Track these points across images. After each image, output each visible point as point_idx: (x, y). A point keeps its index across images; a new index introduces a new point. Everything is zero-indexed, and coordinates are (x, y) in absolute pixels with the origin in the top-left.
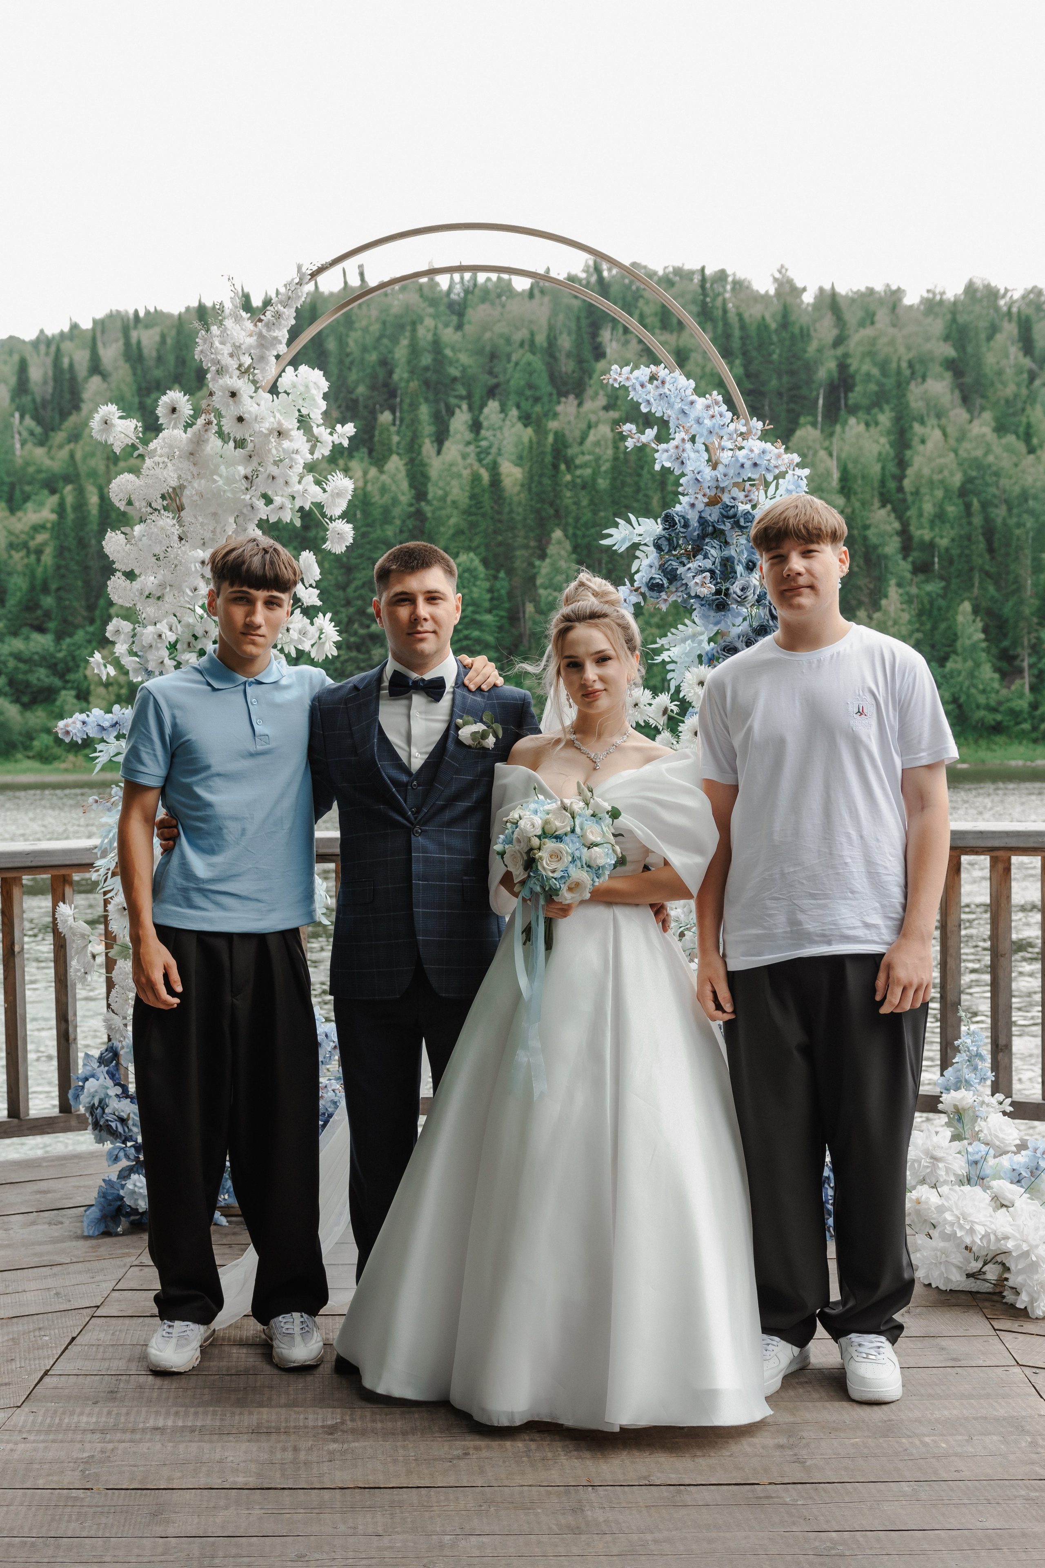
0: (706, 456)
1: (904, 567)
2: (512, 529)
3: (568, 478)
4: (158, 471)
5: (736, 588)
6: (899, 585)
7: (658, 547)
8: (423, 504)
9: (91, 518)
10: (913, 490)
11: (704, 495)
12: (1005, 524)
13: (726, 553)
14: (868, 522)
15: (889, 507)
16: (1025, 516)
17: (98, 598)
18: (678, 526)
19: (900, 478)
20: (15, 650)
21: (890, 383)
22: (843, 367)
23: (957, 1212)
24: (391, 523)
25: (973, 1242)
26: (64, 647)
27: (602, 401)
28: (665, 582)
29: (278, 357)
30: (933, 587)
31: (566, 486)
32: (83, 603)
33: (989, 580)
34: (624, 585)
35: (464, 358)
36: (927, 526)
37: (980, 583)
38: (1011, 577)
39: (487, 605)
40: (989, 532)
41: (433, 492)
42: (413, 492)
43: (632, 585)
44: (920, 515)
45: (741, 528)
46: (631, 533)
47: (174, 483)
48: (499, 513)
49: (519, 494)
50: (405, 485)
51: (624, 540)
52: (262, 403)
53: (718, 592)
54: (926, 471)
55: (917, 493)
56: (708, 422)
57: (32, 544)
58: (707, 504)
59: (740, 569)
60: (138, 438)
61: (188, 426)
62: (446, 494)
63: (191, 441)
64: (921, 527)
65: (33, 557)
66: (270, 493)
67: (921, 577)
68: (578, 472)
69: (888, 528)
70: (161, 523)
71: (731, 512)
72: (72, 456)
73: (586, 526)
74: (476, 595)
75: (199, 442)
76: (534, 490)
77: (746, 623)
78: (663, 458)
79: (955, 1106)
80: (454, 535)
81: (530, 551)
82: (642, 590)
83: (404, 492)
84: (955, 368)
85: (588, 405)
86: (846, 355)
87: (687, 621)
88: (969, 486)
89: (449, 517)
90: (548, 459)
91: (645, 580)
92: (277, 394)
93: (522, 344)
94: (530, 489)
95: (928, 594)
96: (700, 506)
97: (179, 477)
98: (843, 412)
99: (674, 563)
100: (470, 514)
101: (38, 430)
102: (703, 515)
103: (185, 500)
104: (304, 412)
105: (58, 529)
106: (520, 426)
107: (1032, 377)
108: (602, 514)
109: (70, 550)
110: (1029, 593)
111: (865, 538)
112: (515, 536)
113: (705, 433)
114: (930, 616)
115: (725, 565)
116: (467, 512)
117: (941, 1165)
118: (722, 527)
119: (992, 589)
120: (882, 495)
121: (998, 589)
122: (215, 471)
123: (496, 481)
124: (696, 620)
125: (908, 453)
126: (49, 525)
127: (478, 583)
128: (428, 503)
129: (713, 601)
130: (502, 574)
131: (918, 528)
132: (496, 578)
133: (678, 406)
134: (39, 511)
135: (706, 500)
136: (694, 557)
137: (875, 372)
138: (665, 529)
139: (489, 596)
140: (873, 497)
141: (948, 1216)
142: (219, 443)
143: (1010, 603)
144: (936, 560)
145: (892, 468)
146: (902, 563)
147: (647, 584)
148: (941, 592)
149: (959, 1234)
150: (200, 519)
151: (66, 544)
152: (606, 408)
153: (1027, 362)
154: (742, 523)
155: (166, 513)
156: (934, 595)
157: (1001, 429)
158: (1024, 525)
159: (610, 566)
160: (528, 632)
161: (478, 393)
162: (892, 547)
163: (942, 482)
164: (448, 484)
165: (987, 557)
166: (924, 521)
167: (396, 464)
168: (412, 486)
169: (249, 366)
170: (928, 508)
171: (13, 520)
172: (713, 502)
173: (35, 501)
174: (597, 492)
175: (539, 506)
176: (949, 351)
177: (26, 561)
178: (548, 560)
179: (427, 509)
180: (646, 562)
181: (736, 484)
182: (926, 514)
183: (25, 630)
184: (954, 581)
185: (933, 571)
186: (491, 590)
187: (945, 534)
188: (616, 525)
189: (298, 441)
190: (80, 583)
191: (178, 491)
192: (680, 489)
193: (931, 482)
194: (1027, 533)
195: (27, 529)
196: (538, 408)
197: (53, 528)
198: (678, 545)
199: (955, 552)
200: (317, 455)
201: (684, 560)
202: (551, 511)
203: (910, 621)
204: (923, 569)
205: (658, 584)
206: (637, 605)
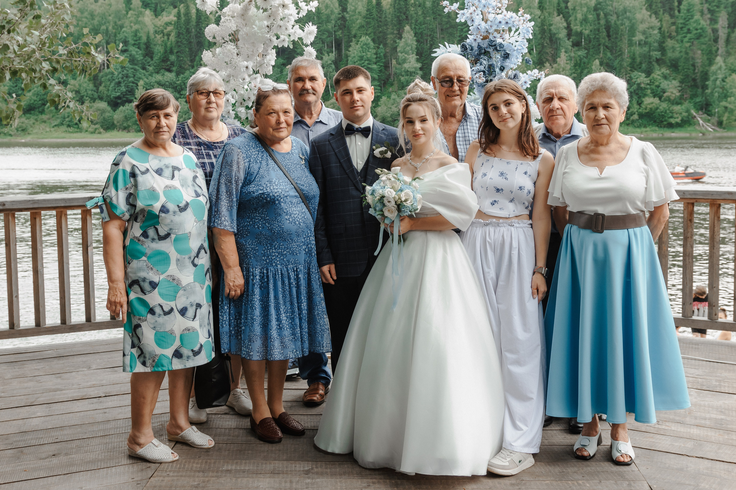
1: (568, 43)
2: (386, 25)
6: (566, 52)
8: (345, 13)
9: (192, 19)
10: (573, 8)
12: (615, 24)
14: (551, 23)
15: (561, 16)
16: (625, 20)
17: (195, 56)
19: (566, 2)
20: (158, 80)
24: (330, 22)
26: (180, 79)
30: (582, 53)
31: (411, 5)
32: (189, 58)
33: (607, 50)
36: (579, 24)
37: (603, 51)
38: (618, 49)
39: (374, 60)
40: (608, 28)
41: (350, 8)
42: (341, 8)
44: (576, 19)
48: (380, 18)
49: (389, 9)
50: (337, 5)
55: (574, 9)
57: (165, 31)
62: (356, 9)
64: (576, 25)
65: (166, 37)
67: (576, 48)
69: (561, 26)
73: (420, 24)
74: (369, 56)
76: (396, 7)
80: (359, 28)
81: (394, 36)
83: (336, 8)
88: (599, 6)
89: (357, 20)
94: (394, 6)
95: (579, 56)
100: (367, 18)
105: (177, 24)
108: (428, 18)
109: (183, 34)
110: (626, 56)
111: (550, 30)
112: (388, 29)
114: (580, 66)
116: (365, 17)
119: (609, 54)
120: (558, 10)
121: (611, 55)
126: (173, 23)
127: (370, 50)
128: (347, 12)
130: (381, 46)
131: (574, 26)
132: (378, 48)
134: (169, 16)
139: (375, 56)
140: (554, 10)
143: (618, 61)
144: (583, 40)
146: (567, 41)
148: (585, 55)
151: (181, 31)
156: (582, 57)
158: (625, 24)
159: (432, 43)
160: (393, 73)
162: (562, 34)
163: (586, 4)
164: (357, 4)
165: (607, 39)
166: (578, 22)
168: (340, 5)
170: (579, 16)
171: (157, 20)
173: (166, 11)
174: (425, 8)
175: (399, 14)
177: (162, 39)
178: (403, 40)
179: (347, 16)
182: (578, 19)
183: (162, 71)
184: (591, 50)
185: (581, 45)
186: (376, 54)
187: (587, 28)
190: (187, 50)
193: (581, 4)
194: (626, 28)
195: (163, 24)
197: (175, 24)
199: (592, 37)
202: (405, 17)
203: (570, 69)
204: (577, 44)
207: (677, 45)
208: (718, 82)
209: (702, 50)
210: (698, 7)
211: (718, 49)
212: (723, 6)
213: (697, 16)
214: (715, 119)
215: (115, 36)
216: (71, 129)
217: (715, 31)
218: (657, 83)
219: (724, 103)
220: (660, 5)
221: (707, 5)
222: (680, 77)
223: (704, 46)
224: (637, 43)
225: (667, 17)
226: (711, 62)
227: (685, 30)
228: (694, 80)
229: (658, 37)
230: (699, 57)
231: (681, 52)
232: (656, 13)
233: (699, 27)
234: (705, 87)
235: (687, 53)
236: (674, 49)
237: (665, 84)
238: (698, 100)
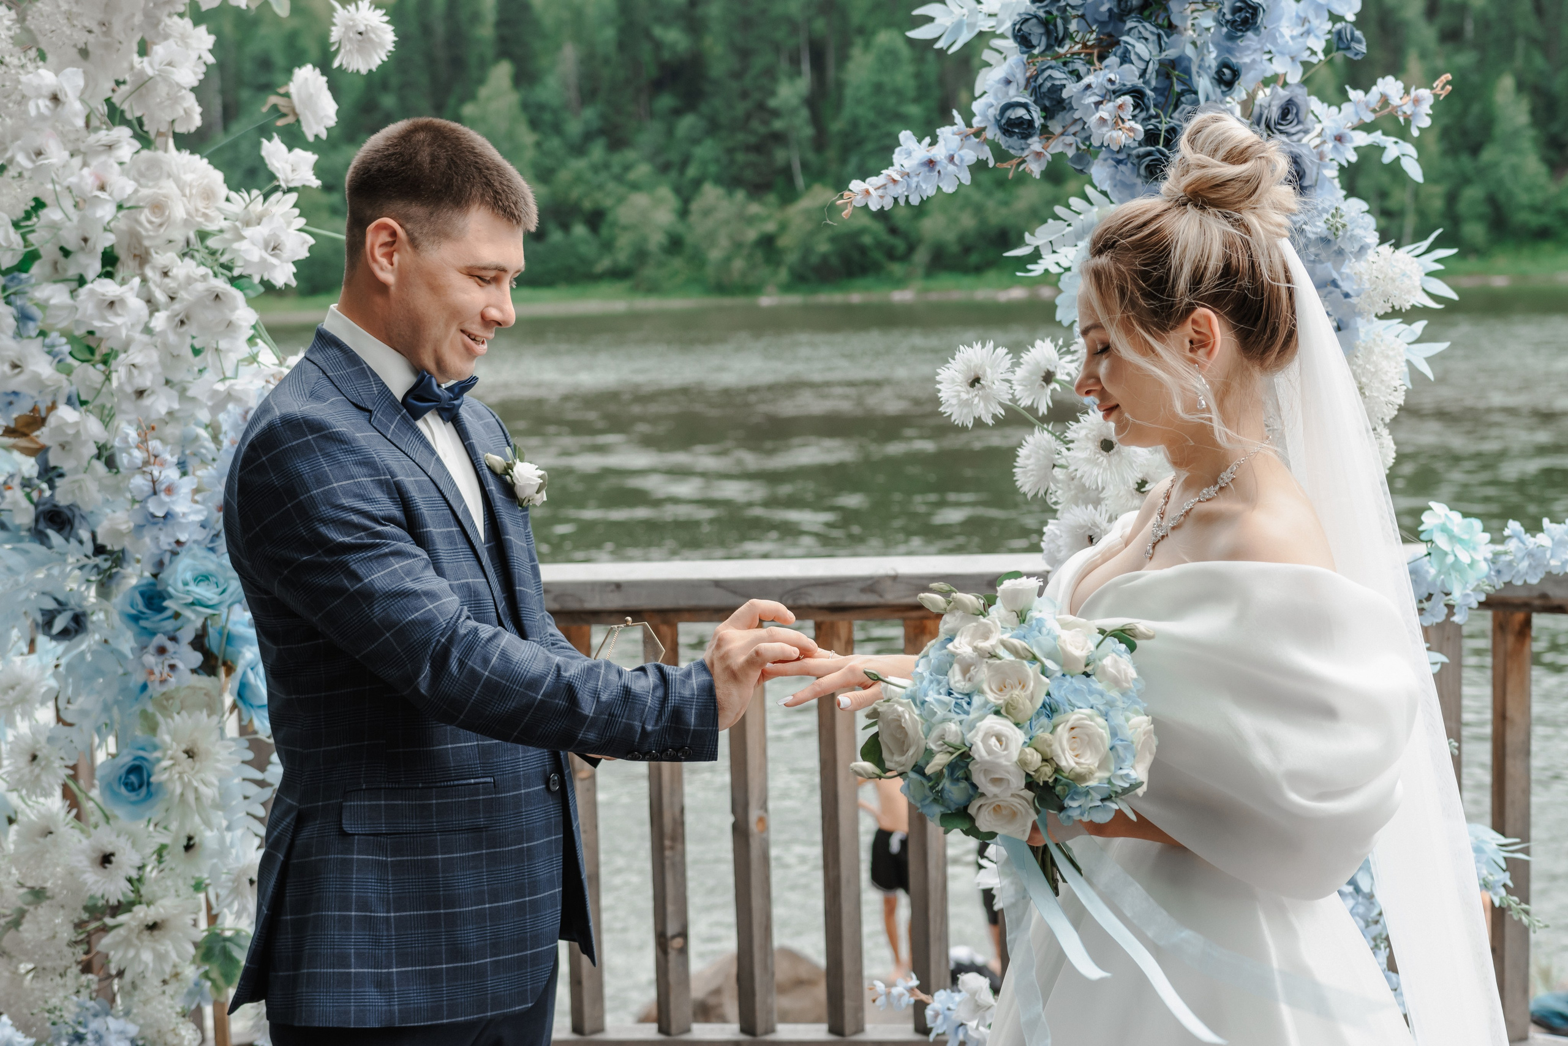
1: (1428, 34)
6: (1421, 55)
7: (1023, 40)
13: (1171, 53)
28: (1037, 114)
30: (1466, 59)
33: (1535, 49)
34: (952, 123)
37: (1524, 51)
43: (969, 125)
51: (958, 27)
53: (1149, 137)
59: (1204, 84)
67: (1448, 47)
74: (898, 82)
80: (868, 10)
82: (989, 134)
91: (993, 112)
99: (1056, 74)
115: (1168, 76)
119: (1539, 60)
121: (1547, 59)
129: (1140, 157)
136: (1102, 58)
144: (1468, 25)
146: (1426, 30)
147: (1000, 121)
148: (1476, 65)
156: (1470, 68)
162: (1414, 9)
165: (1534, 19)
180: (1000, 73)
184: (1491, 50)
185: (1464, 38)
198: (1067, 35)
199: (1493, 14)
201: (1079, 66)
205: (1020, 122)
206: (979, 166)
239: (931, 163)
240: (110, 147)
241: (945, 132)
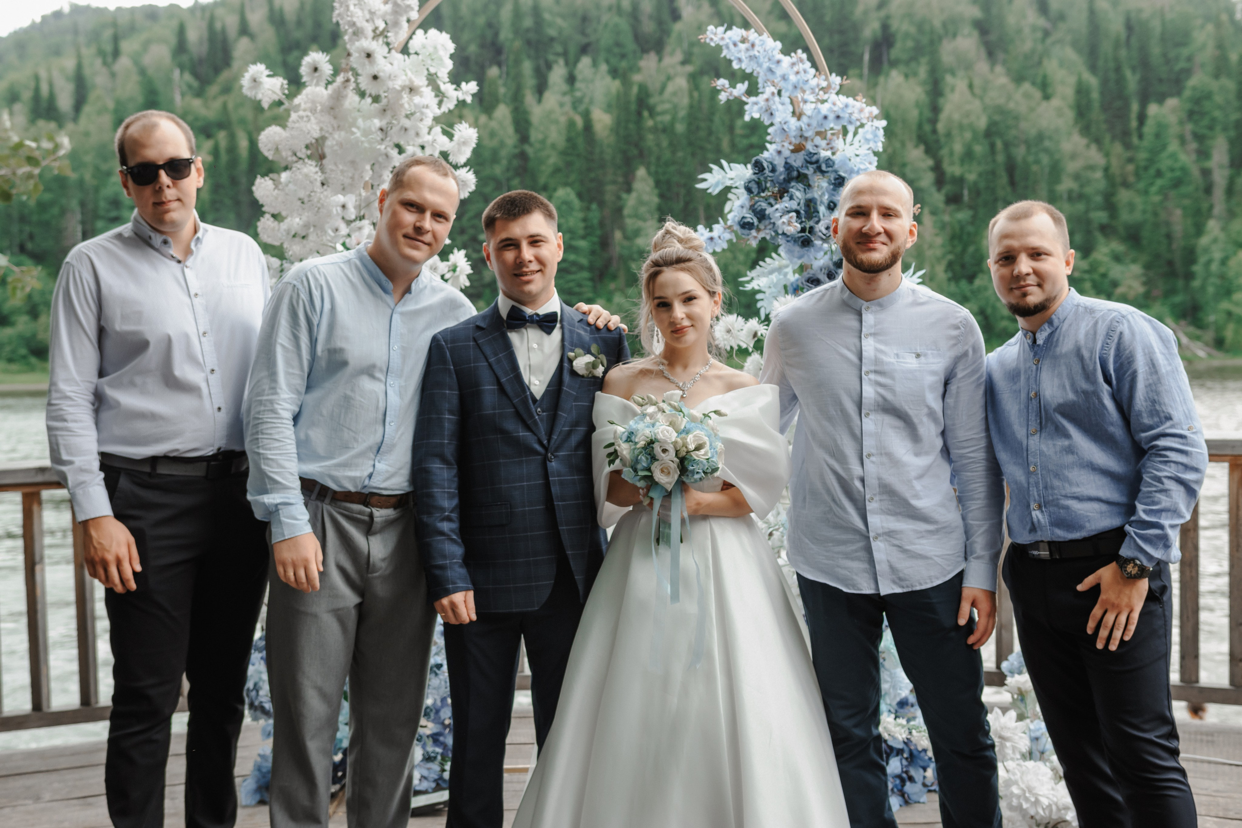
0: (791, 109)
1: (938, 198)
2: (603, 167)
3: (650, 123)
4: (302, 125)
5: (821, 227)
6: (934, 214)
7: (749, 190)
8: (526, 146)
9: (242, 159)
10: (945, 132)
11: (790, 143)
12: (1024, 161)
13: (809, 196)
14: (905, 157)
15: (923, 147)
16: (1041, 154)
18: (767, 171)
19: (934, 121)
21: (925, 40)
22: (885, 27)
23: (1023, 786)
24: (499, 163)
25: (1037, 813)
27: (679, 57)
28: (756, 221)
29: (408, 21)
30: (964, 215)
31: (649, 130)
34: (718, 222)
35: (559, 21)
36: (957, 163)
39: (582, 232)
40: (1011, 169)
41: (534, 135)
42: (518, 135)
43: (726, 224)
44: (951, 154)
45: (823, 172)
46: (724, 177)
47: (316, 134)
48: (591, 154)
49: (608, 137)
50: (511, 130)
51: (717, 184)
52: (395, 63)
53: (803, 230)
54: (956, 117)
55: (949, 135)
56: (793, 78)
58: (793, 151)
59: (822, 209)
60: (284, 94)
61: (329, 83)
62: (546, 138)
63: (331, 97)
64: (952, 163)
66: (402, 143)
67: (952, 207)
68: (659, 118)
69: (925, 165)
70: (305, 170)
71: (814, 159)
72: (225, 106)
73: (666, 164)
74: (572, 225)
75: (338, 97)
76: (621, 133)
77: (827, 257)
78: (753, 111)
79: (1019, 689)
80: (552, 173)
81: (618, 186)
82: (734, 228)
83: (510, 137)
84: (982, 28)
85: (668, 61)
86: (888, 17)
87: (774, 255)
88: (993, 129)
89: (548, 157)
90: (633, 107)
91: (737, 219)
92: (409, 54)
93: (610, 8)
94: (617, 133)
95: (959, 222)
96: (786, 153)
97: (321, 129)
98: (885, 66)
99: (762, 204)
100: (567, 155)
101: (195, 84)
102: (789, 161)
103: (327, 151)
104: (432, 70)
105: (213, 169)
106: (608, 79)
107: (1046, 34)
108: (680, 154)
109: (223, 187)
112: (605, 173)
113: (790, 87)
114: (960, 240)
115: (809, 206)
116: (564, 153)
117: (1008, 744)
118: (806, 171)
120: (917, 136)
122: (354, 124)
123: (588, 127)
124: (782, 253)
125: (941, 101)
127: (574, 215)
128: (531, 145)
129: (799, 238)
130: (594, 206)
131: (949, 165)
132: (588, 209)
133: (766, 65)
135: (792, 147)
136: (781, 198)
137: (913, 30)
138: (755, 174)
139: (583, 224)
140: (910, 138)
141: (1015, 790)
142: (357, 98)
144: (965, 192)
145: (928, 114)
146: (936, 195)
147: (739, 223)
148: (969, 219)
149: (1025, 806)
150: (341, 167)
152: (684, 63)
153: (1042, 22)
154: (824, 168)
155: (310, 162)
156: (963, 222)
157: (1019, 79)
158: (1040, 162)
160: (616, 256)
161: (573, 50)
162: (928, 181)
163: (970, 125)
164: (548, 129)
165: (1009, 189)
167: (503, 112)
168: (516, 131)
169: (384, 30)
170: (958, 148)
172: (798, 149)
174: (675, 135)
175: (625, 147)
176: (976, 12)
178: (634, 195)
179: (529, 150)
180: (738, 203)
181: (818, 133)
182: (956, 153)
184: (981, 210)
185: (962, 201)
186: (585, 220)
187: (972, 170)
188: (710, 171)
189: (428, 96)
191: (320, 141)
192: (768, 138)
193: (961, 127)
194: (1043, 169)
196: (624, 64)
198: (766, 188)
199: (982, 185)
200: (445, 108)
201: (772, 201)
202: (635, 152)
203: (943, 246)
204: (954, 200)
205: (748, 223)
206: (730, 242)
207: (1138, 200)
208: (1214, 267)
209: (1184, 208)
210: (1174, 130)
211: (1211, 207)
212: (1218, 128)
213: (1173, 146)
214: (1209, 335)
215: (97, 190)
216: (14, 367)
217: (1206, 173)
218: (1102, 270)
219: (1225, 305)
220: (1104, 126)
221: (1189, 127)
222: (1145, 258)
223: (1187, 202)
224: (1065, 196)
225: (1118, 148)
226: (1199, 230)
227: (1152, 171)
228: (1170, 263)
229: (1102, 185)
230: (1179, 222)
231: (1144, 212)
232: (1098, 141)
233: (1177, 165)
234: (1189, 276)
235: (1156, 214)
236: (1131, 206)
237: (1116, 271)
238: (1178, 299)
239: (711, 239)
240: (360, 228)
241: (715, 227)
